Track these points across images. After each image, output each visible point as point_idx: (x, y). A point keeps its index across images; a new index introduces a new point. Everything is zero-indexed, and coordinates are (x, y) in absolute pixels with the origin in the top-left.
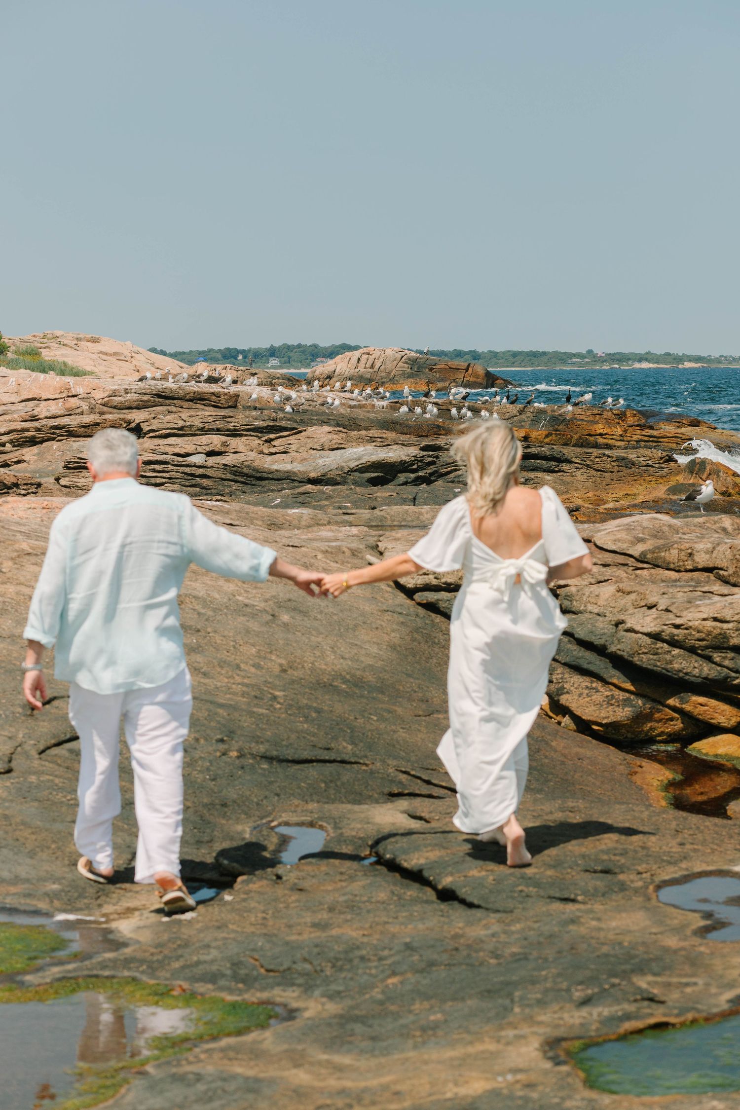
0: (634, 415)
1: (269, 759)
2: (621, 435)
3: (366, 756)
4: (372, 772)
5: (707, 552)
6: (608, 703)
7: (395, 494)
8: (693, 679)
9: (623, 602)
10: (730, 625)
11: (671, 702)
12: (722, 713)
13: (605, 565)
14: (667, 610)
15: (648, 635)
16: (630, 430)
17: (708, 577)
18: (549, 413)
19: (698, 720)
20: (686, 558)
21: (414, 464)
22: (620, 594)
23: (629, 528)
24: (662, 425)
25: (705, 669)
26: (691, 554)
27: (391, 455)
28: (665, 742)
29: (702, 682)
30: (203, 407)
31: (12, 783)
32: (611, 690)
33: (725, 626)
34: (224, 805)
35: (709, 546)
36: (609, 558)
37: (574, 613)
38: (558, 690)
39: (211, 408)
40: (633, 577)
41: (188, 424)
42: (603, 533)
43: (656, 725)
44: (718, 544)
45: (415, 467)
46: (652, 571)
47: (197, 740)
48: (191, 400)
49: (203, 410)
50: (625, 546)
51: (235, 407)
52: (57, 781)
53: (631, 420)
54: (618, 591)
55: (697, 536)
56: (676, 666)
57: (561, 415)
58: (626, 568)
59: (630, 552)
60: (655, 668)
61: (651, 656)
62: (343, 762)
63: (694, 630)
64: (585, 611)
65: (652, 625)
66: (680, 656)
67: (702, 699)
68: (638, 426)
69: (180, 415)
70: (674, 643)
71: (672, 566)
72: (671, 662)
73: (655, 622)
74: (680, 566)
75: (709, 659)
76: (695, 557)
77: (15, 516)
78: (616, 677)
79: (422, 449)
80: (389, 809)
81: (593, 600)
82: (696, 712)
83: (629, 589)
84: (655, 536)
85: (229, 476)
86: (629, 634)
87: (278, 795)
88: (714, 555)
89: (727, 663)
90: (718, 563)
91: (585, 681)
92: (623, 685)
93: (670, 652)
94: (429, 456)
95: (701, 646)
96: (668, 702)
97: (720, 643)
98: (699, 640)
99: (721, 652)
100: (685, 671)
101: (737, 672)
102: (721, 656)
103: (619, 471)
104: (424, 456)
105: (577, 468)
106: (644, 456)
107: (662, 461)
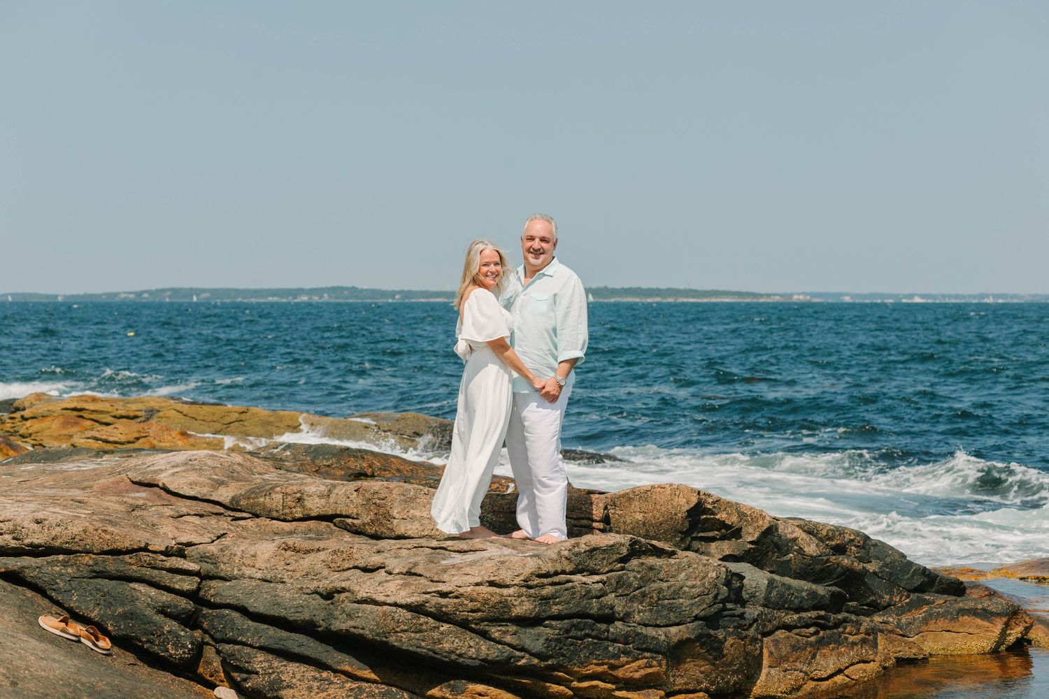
5: (321, 496)
8: (469, 662)
10: (511, 591)
11: (435, 692)
14: (411, 574)
15: (408, 607)
17: (328, 527)
20: (293, 505)
25: (483, 647)
26: (299, 499)
29: (480, 666)
33: (505, 591)
35: (323, 488)
37: (224, 579)
38: (271, 683)
44: (334, 486)
46: (256, 521)
56: (447, 646)
58: (224, 518)
59: (215, 499)
60: (419, 650)
61: (413, 635)
63: (466, 598)
64: (243, 576)
65: (402, 593)
66: (451, 632)
67: (481, 688)
70: (441, 617)
71: (275, 514)
72: (439, 642)
73: (407, 590)
74: (286, 514)
75: (484, 635)
76: (306, 503)
78: (347, 663)
81: (248, 562)
84: (237, 478)
86: (366, 607)
89: (508, 639)
90: (341, 509)
91: (308, 671)
92: (359, 673)
93: (438, 628)
95: (475, 619)
96: (430, 693)
97: (500, 615)
98: (473, 611)
99: (499, 626)
100: (458, 652)
101: (522, 649)
102: (500, 631)
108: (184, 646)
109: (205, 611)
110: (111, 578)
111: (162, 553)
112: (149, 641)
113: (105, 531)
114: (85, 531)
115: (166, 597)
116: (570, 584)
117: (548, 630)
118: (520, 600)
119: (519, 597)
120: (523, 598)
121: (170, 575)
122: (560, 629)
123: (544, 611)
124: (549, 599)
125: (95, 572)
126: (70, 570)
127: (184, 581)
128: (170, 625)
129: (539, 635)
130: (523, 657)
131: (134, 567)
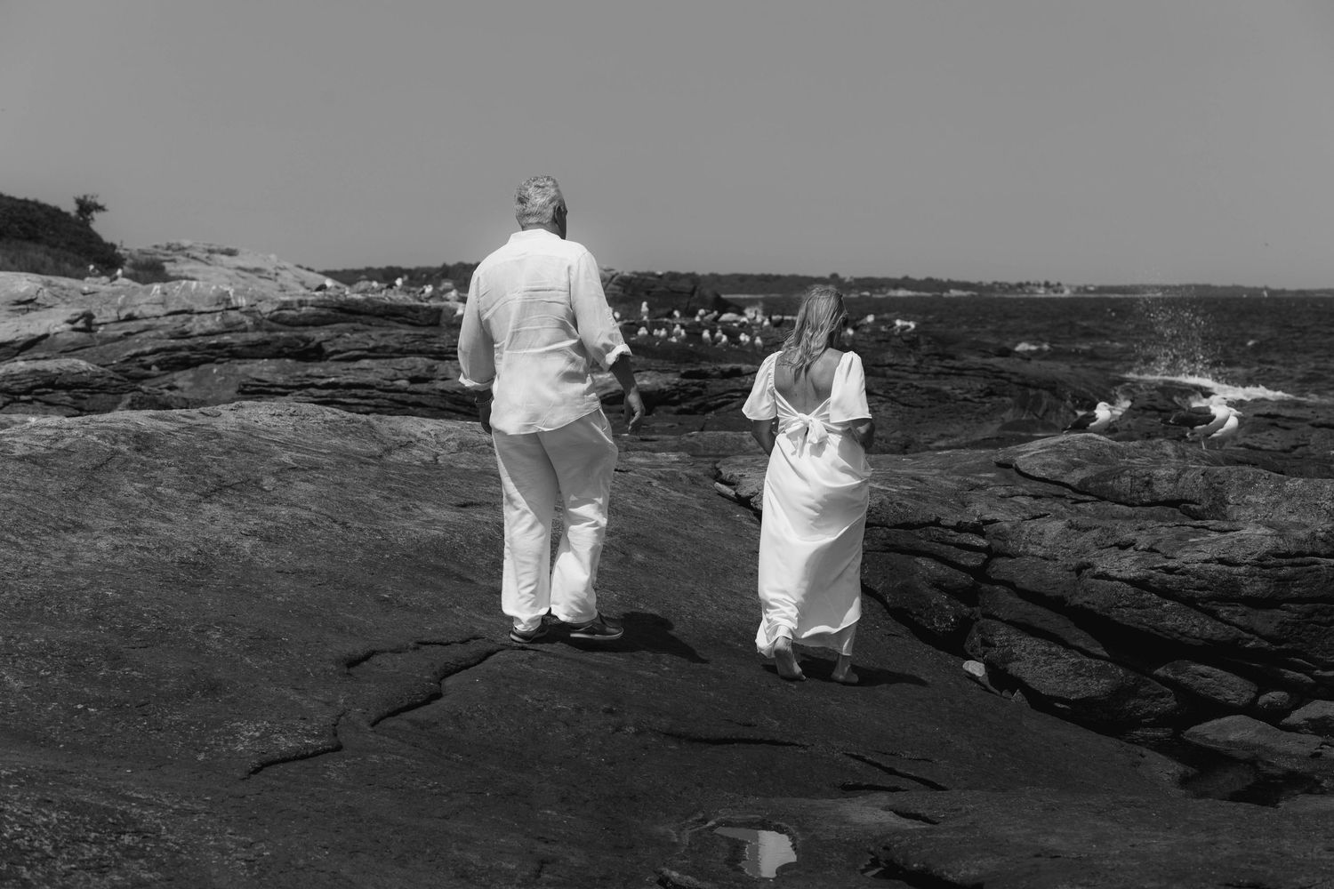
0: (929, 343)
1: (678, 737)
2: (915, 367)
3: (801, 736)
4: (813, 757)
5: (1170, 480)
6: (1076, 673)
7: (677, 425)
8: (1191, 641)
9: (1080, 541)
11: (1160, 671)
12: (1231, 687)
13: (1036, 497)
14: (1151, 550)
15: (1131, 582)
16: (926, 360)
17: (1174, 513)
19: (1198, 696)
20: (1142, 488)
21: (675, 395)
22: (1073, 531)
23: (1057, 449)
24: (964, 354)
25: (1208, 627)
26: (1148, 483)
28: (1153, 726)
29: (1204, 645)
30: (395, 324)
31: (348, 764)
32: (1076, 656)
33: (1235, 570)
34: (633, 798)
35: (1173, 472)
36: (1039, 488)
37: (1010, 556)
38: (1003, 656)
39: (406, 326)
40: (1074, 511)
41: (382, 344)
42: (1025, 456)
43: (1142, 702)
44: (1185, 470)
46: (1098, 504)
47: (579, 710)
48: (381, 316)
49: (397, 328)
50: (1057, 472)
51: (436, 324)
52: (408, 762)
53: (924, 348)
54: (1070, 528)
55: (1149, 461)
56: (1169, 623)
58: (1063, 500)
59: (1066, 480)
60: (1140, 626)
61: (1135, 611)
62: (773, 742)
63: (1193, 575)
64: (1026, 554)
65: (1134, 569)
66: (1173, 610)
67: (1203, 669)
68: (936, 355)
69: (370, 333)
70: (1165, 593)
71: (1123, 498)
72: (1162, 618)
73: (1138, 565)
74: (1134, 498)
75: (1213, 615)
76: (1154, 487)
77: (260, 424)
78: (1082, 639)
79: (683, 376)
80: (863, 805)
81: (1035, 539)
82: (1196, 685)
83: (1086, 524)
84: (1095, 461)
85: (448, 405)
86: (1101, 582)
87: (700, 785)
88: (1180, 484)
89: (1237, 619)
90: (1187, 494)
91: (1040, 646)
92: (1092, 650)
93: (1161, 605)
94: (694, 385)
95: (1201, 597)
96: (1155, 672)
97: (1227, 593)
98: (1199, 589)
99: (1229, 606)
100: (1180, 630)
101: (1251, 631)
102: (1228, 611)
103: (930, 406)
104: (687, 385)
105: (880, 401)
106: (960, 388)
107: (982, 395)
108: (947, 620)
109: (985, 587)
110: (902, 551)
111: (953, 528)
112: (918, 615)
113: (899, 505)
114: (881, 504)
115: (943, 571)
116: (1315, 566)
117: (1285, 613)
118: (1251, 579)
119: (1250, 576)
120: (1256, 578)
121: (958, 550)
122: (1300, 613)
123: (1281, 592)
124: (1288, 580)
125: (886, 545)
127: (968, 556)
128: (939, 598)
129: (1272, 617)
130: (1252, 640)
131: (923, 541)
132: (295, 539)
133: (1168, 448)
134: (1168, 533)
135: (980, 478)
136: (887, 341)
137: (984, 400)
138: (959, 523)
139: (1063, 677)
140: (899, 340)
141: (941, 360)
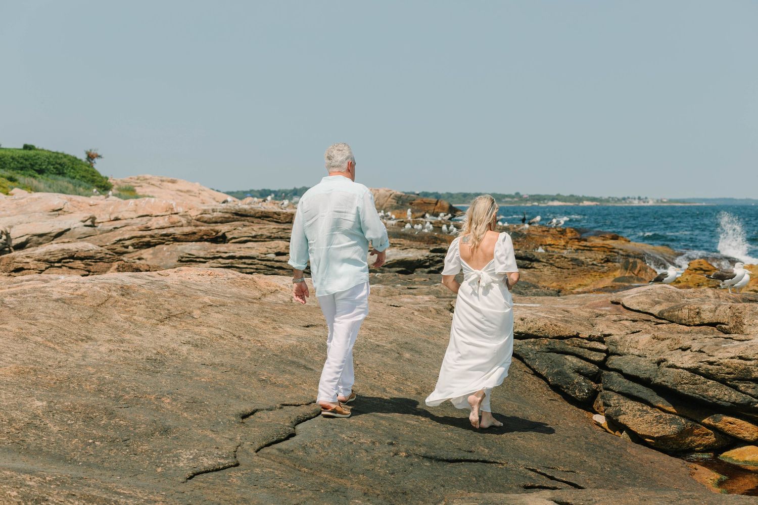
0: (572, 232)
1: (430, 458)
2: (564, 246)
3: (500, 458)
4: (507, 470)
5: (711, 311)
6: (657, 422)
7: (428, 279)
8: (724, 403)
9: (660, 346)
10: (753, 362)
11: (706, 421)
12: (747, 430)
13: (634, 321)
14: (700, 351)
15: (688, 369)
16: (570, 242)
17: (713, 330)
18: (512, 230)
19: (727, 435)
20: (695, 316)
21: (426, 262)
22: (655, 340)
23: (647, 294)
24: (592, 239)
25: (733, 395)
26: (698, 313)
27: (410, 255)
28: (702, 452)
29: (731, 406)
30: (268, 222)
31: (243, 474)
32: (658, 412)
33: (748, 363)
34: (405, 493)
35: (713, 306)
36: (636, 316)
37: (619, 355)
38: (616, 412)
39: (274, 223)
40: (656, 329)
41: (259, 233)
42: (627, 297)
43: (695, 438)
44: (719, 305)
45: (427, 264)
46: (670, 325)
47: (374, 443)
48: (259, 217)
49: (268, 224)
50: (646, 307)
52: (276, 473)
53: (569, 235)
55: (698, 300)
56: (711, 393)
57: (520, 231)
58: (649, 323)
59: (651, 311)
60: (694, 395)
61: (691, 386)
62: (484, 462)
63: (724, 366)
64: (628, 353)
65: (690, 362)
66: (714, 385)
67: (730, 419)
68: (576, 239)
69: (252, 227)
70: (708, 376)
71: (684, 322)
72: (706, 391)
73: (693, 360)
74: (690, 322)
75: (736, 388)
76: (702, 315)
78: (661, 402)
79: (432, 251)
81: (633, 345)
82: (726, 428)
83: (663, 336)
84: (668, 300)
86: (671, 369)
87: (443, 486)
88: (717, 314)
89: (750, 391)
90: (720, 319)
91: (637, 406)
92: (667, 408)
93: (706, 383)
94: (437, 256)
95: (729, 378)
96: (703, 421)
97: (745, 376)
98: (728, 374)
99: (744, 383)
100: (717, 397)
102: (745, 386)
103: (573, 268)
104: (433, 257)
105: (544, 266)
106: (590, 258)
107: (602, 262)
108: (583, 391)
109: (605, 372)
110: (558, 352)
111: (586, 339)
112: (567, 388)
113: (556, 325)
114: (545, 325)
115: (581, 363)
119: (757, 366)
121: (589, 351)
125: (549, 348)
126: (536, 348)
127: (597, 355)
128: (579, 379)
131: (570, 346)
132: (211, 346)
133: (709, 293)
134: (710, 341)
135: (602, 310)
136: (548, 231)
137: (604, 265)
138: (590, 336)
139: (649, 424)
140: (555, 230)
141: (579, 242)
